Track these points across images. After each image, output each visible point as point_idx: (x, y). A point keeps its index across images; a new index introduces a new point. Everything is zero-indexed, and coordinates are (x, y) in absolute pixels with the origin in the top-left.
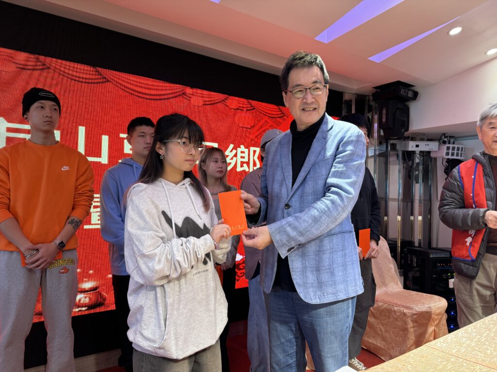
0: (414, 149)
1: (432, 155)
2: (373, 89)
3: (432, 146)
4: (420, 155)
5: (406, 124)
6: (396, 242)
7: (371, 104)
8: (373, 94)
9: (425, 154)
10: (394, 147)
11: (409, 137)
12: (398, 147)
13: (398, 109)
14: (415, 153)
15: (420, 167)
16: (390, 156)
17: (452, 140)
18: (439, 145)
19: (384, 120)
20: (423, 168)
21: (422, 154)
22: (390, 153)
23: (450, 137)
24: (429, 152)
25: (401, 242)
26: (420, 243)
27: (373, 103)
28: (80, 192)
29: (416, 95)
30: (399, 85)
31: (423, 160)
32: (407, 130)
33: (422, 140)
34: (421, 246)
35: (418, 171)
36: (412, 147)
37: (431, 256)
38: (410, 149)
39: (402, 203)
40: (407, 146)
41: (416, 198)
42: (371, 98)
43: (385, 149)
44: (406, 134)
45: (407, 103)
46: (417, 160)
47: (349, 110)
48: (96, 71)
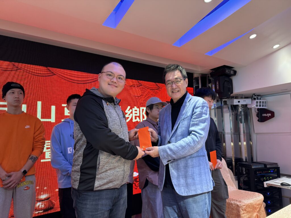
0: (237, 104)
1: (248, 106)
2: (210, 70)
3: (248, 101)
4: (242, 107)
5: (231, 90)
6: (232, 159)
7: (210, 79)
8: (210, 73)
9: (244, 106)
10: (225, 103)
11: (233, 97)
12: (228, 103)
13: (226, 81)
14: (239, 106)
15: (242, 114)
16: (223, 108)
17: (259, 97)
18: (252, 101)
19: (218, 88)
20: (244, 114)
21: (243, 106)
22: (223, 107)
23: (258, 95)
24: (246, 105)
25: (234, 160)
26: (246, 159)
27: (211, 78)
28: (37, 140)
29: (235, 72)
30: (225, 67)
31: (244, 109)
32: (232, 93)
33: (242, 98)
34: (247, 161)
35: (241, 116)
36: (236, 102)
37: (253, 167)
38: (235, 104)
39: (233, 135)
40: (233, 102)
41: (241, 132)
42: (210, 75)
43: (220, 104)
44: (232, 95)
45: (231, 77)
46: (240, 110)
47: (198, 83)
48: (48, 69)
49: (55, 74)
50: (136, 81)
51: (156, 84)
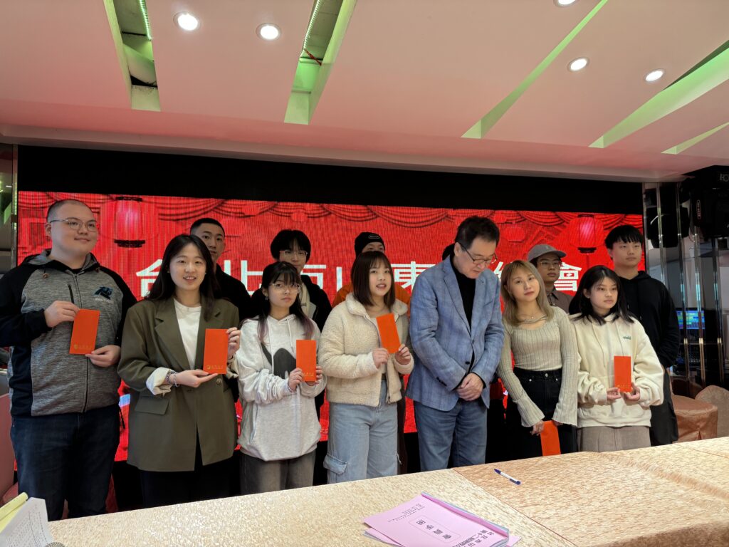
2: (683, 176)
10: (723, 244)
16: (718, 256)
22: (718, 253)
43: (711, 247)
47: (654, 203)
48: (368, 209)
49: (379, 216)
50: (513, 212)
51: (556, 215)
